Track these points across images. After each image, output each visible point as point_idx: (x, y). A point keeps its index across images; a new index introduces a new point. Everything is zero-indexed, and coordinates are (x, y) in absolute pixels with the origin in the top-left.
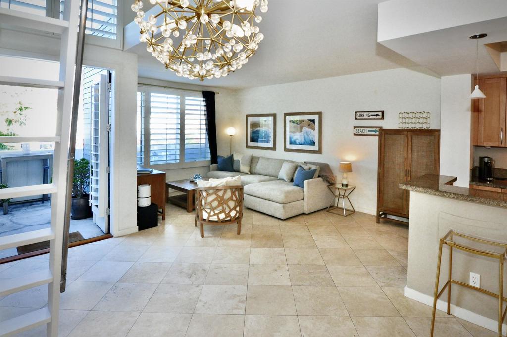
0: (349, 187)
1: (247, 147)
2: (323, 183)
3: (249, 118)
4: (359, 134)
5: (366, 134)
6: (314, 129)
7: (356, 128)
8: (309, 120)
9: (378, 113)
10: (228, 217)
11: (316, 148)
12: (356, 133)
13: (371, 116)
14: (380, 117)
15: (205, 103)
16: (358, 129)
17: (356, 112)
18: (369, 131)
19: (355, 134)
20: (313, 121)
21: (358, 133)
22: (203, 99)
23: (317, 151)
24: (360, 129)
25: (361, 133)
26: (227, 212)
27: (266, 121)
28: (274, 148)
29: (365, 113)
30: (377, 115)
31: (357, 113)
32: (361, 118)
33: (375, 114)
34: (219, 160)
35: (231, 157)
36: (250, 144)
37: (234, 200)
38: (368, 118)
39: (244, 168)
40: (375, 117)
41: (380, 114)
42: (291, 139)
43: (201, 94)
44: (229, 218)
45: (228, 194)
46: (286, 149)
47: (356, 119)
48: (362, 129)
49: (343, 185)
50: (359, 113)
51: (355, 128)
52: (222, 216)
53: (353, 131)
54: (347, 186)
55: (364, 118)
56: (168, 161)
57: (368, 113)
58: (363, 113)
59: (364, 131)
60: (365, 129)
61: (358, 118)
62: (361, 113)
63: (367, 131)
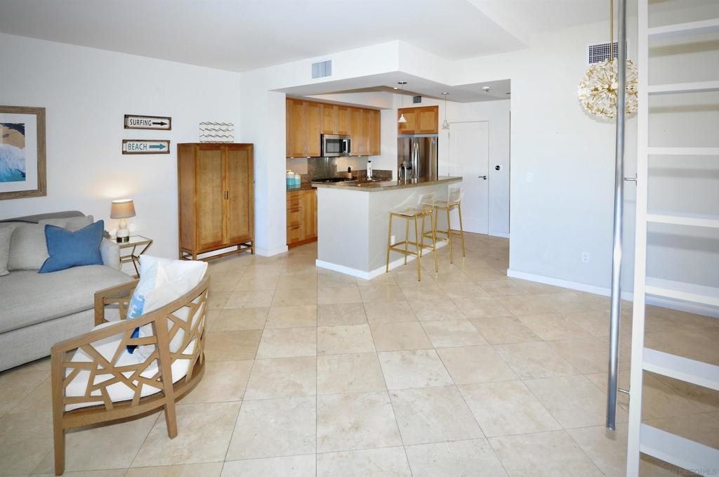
4: (134, 151)
5: (145, 150)
6: (22, 145)
7: (128, 143)
8: (6, 125)
9: (164, 121)
11: (29, 184)
12: (128, 151)
13: (154, 123)
14: (166, 126)
16: (131, 143)
17: (126, 116)
18: (151, 147)
19: (124, 153)
20: (20, 128)
21: (131, 151)
23: (33, 192)
24: (135, 143)
25: (137, 150)
29: (144, 119)
30: (162, 124)
31: (130, 118)
32: (136, 126)
33: (159, 121)
38: (148, 126)
40: (159, 126)
41: (167, 121)
47: (126, 127)
48: (139, 143)
50: (132, 119)
51: (124, 141)
53: (119, 147)
55: (142, 126)
57: (148, 119)
58: (140, 119)
59: (142, 147)
60: (145, 143)
61: (129, 125)
62: (137, 119)
63: (148, 147)
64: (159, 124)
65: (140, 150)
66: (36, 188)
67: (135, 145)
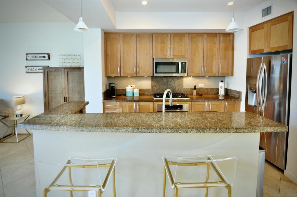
0: (23, 116)
4: (31, 71)
5: (35, 71)
7: (28, 68)
9: (45, 55)
12: (28, 72)
13: (40, 57)
14: (47, 58)
16: (29, 68)
18: (39, 69)
21: (29, 71)
24: (31, 68)
29: (35, 55)
30: (44, 57)
31: (28, 55)
32: (31, 59)
33: (42, 55)
38: (37, 59)
40: (43, 58)
41: (47, 56)
47: (27, 59)
48: (33, 68)
49: (17, 116)
51: (26, 67)
53: (25, 70)
54: (21, 115)
55: (34, 59)
57: (37, 55)
58: (33, 55)
59: (34, 69)
60: (36, 68)
61: (28, 59)
62: (31, 55)
63: (37, 69)
64: (42, 57)
65: (33, 71)
67: (31, 69)
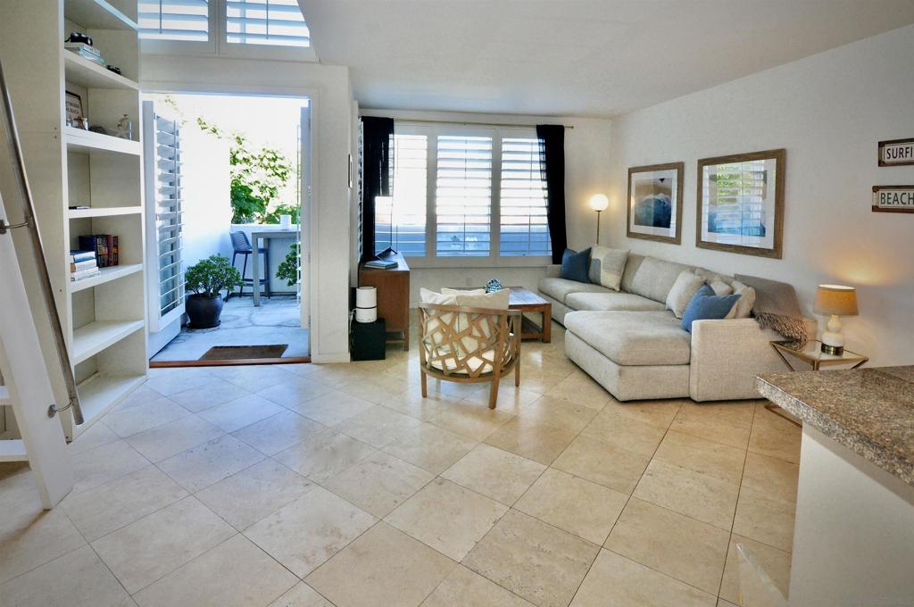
0: (845, 355)
1: (630, 234)
2: (761, 333)
3: (633, 175)
4: (891, 206)
5: (910, 205)
7: (881, 192)
10: (462, 368)
11: (768, 243)
12: (880, 206)
15: (542, 149)
16: (886, 192)
17: (881, 144)
19: (875, 209)
21: (886, 205)
22: (537, 141)
23: (769, 250)
24: (893, 192)
25: (896, 205)
26: (460, 359)
27: (662, 180)
28: (677, 241)
31: (887, 147)
32: (898, 159)
34: (565, 257)
35: (588, 253)
36: (635, 229)
37: (474, 337)
39: (609, 277)
42: (711, 218)
43: (534, 131)
44: (464, 371)
45: (462, 323)
46: (700, 244)
47: (881, 163)
48: (899, 192)
49: (824, 348)
50: (891, 147)
51: (876, 189)
52: (451, 364)
53: (871, 199)
54: (838, 351)
55: (908, 159)
56: (466, 253)
58: (904, 146)
59: (905, 199)
60: (910, 192)
61: (886, 160)
62: (898, 146)
65: (901, 205)
66: (771, 247)
67: (892, 196)
